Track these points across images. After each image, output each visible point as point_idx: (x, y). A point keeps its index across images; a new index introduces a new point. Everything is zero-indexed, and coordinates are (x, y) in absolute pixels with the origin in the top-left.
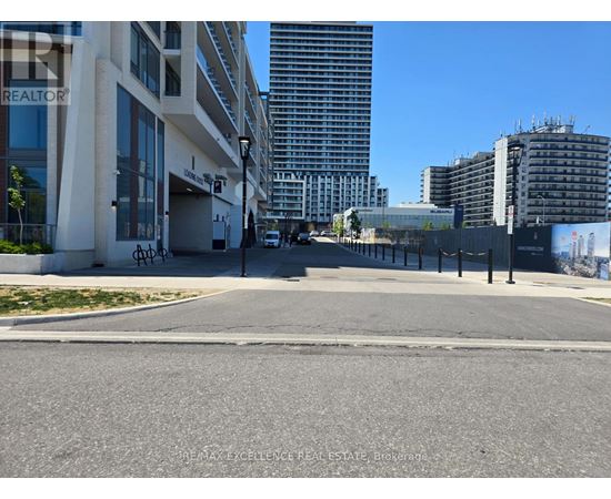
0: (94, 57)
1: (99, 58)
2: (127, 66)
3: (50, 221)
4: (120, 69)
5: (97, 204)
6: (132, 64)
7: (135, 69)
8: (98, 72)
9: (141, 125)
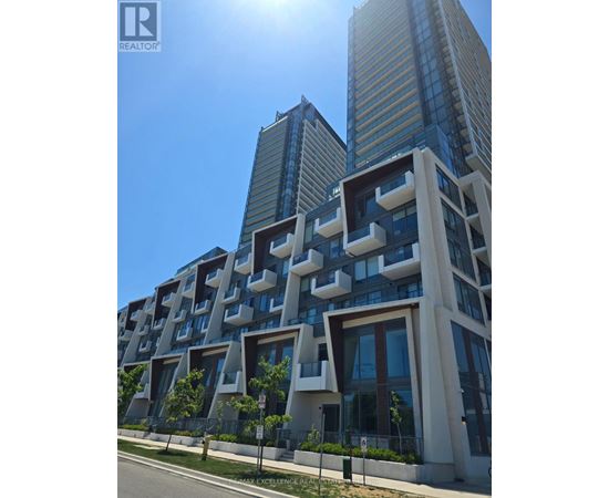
0: (432, 306)
1: (436, 306)
2: (455, 307)
3: (418, 435)
4: (451, 310)
5: (450, 419)
6: (459, 305)
7: (462, 308)
8: (437, 316)
9: (474, 347)
